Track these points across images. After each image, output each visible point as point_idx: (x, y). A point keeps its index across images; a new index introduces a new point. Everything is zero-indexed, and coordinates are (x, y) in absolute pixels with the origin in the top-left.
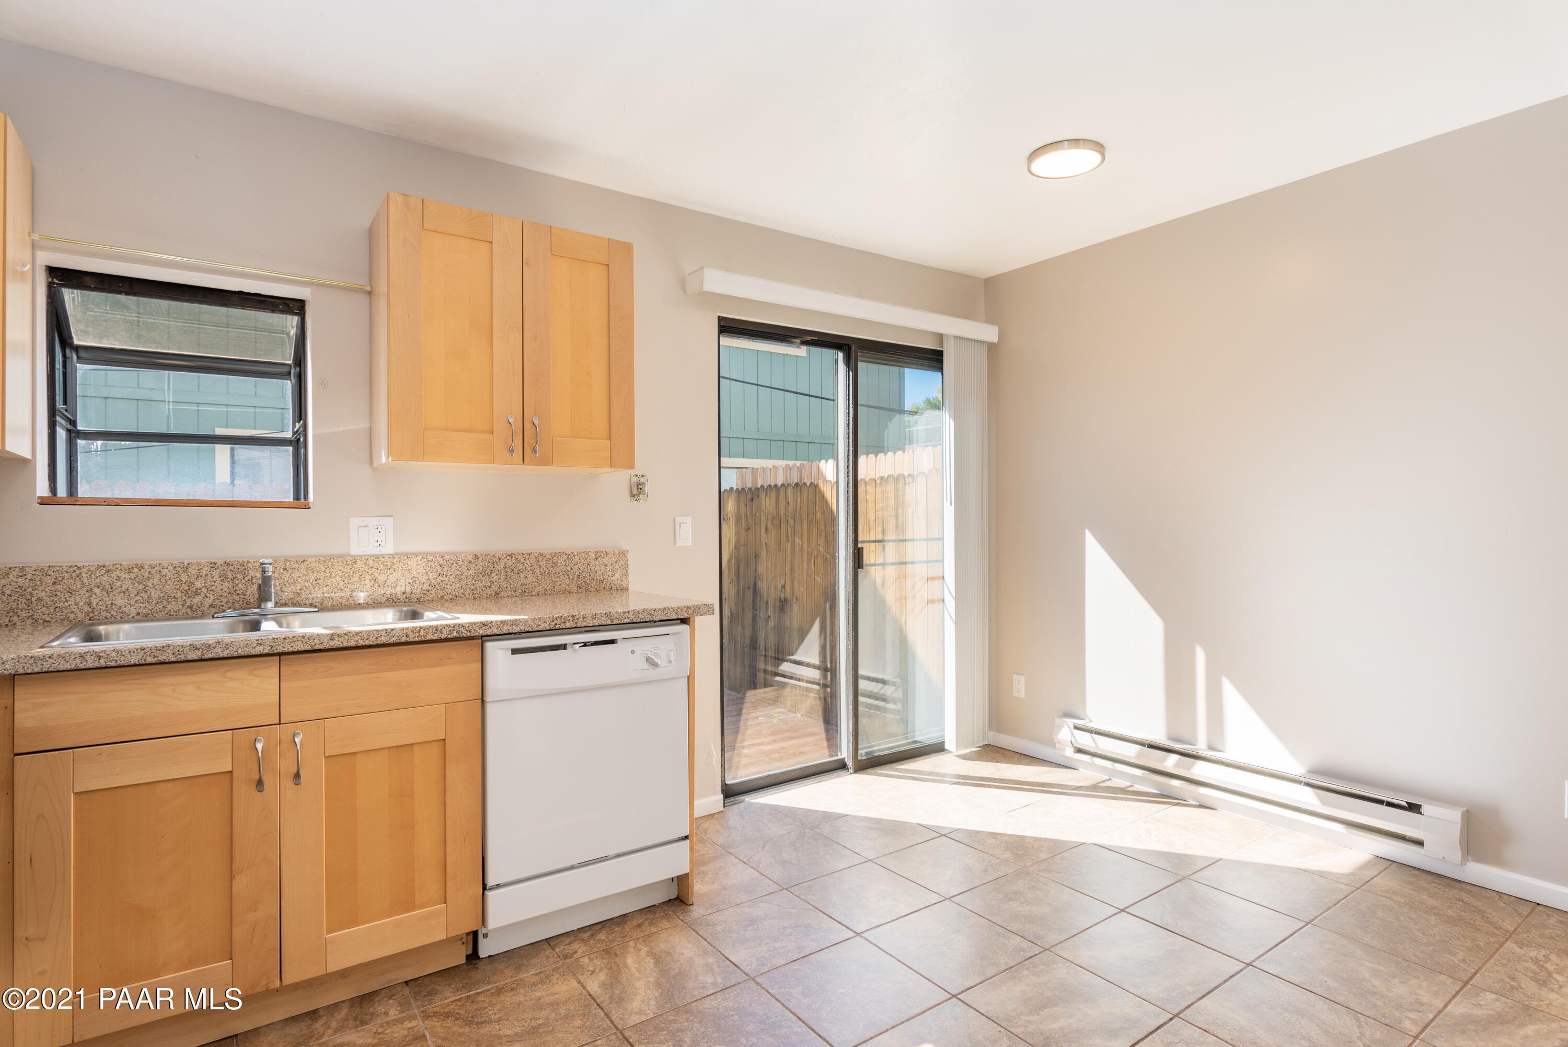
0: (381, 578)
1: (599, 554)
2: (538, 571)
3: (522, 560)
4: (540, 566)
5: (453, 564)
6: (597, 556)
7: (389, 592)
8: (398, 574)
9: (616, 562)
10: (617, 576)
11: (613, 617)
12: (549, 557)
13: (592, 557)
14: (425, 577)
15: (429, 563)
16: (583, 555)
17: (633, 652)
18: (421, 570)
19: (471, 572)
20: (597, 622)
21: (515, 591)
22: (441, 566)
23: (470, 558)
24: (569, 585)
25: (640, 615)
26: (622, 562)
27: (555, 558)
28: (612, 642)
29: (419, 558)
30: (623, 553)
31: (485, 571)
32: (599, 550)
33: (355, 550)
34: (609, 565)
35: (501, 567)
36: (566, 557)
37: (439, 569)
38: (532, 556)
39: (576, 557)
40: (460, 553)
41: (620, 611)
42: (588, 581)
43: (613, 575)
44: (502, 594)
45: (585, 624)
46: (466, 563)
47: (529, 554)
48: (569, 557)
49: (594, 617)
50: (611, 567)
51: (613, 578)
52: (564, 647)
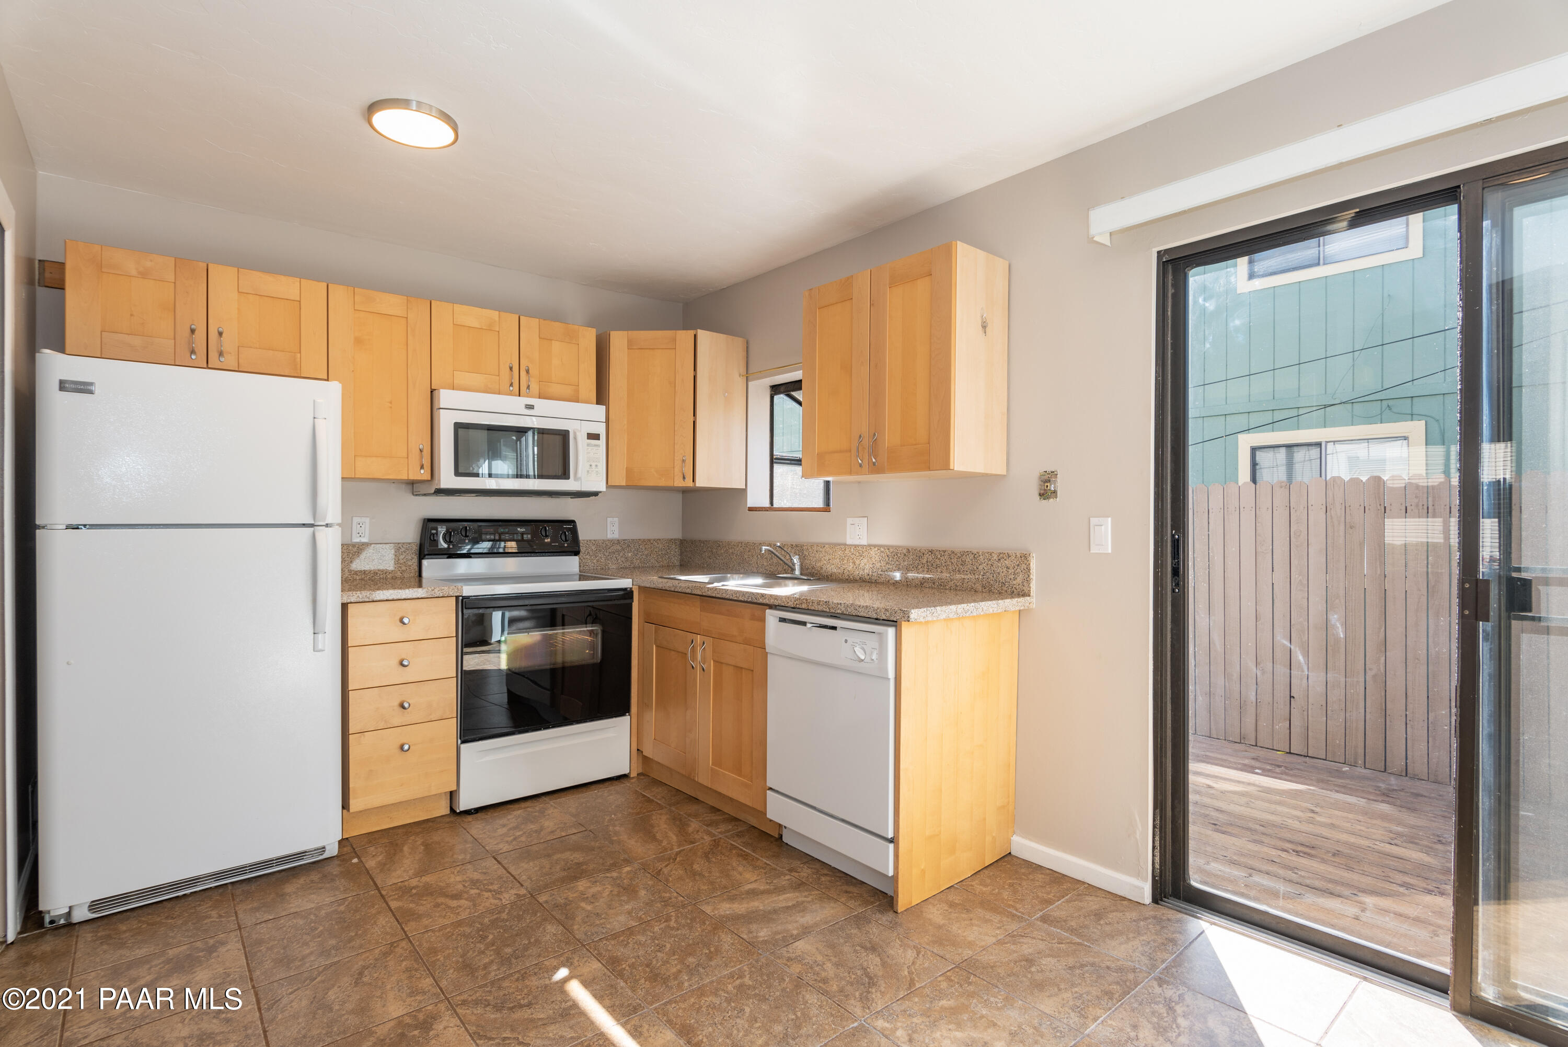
0: (857, 562)
1: (1001, 555)
2: (950, 568)
3: (939, 556)
4: (952, 563)
5: (894, 555)
6: (1000, 557)
7: (861, 573)
8: (865, 560)
9: (1018, 565)
10: (1019, 580)
11: (830, 607)
12: (959, 555)
13: (994, 558)
14: (879, 564)
15: (882, 554)
16: (987, 555)
17: (846, 641)
18: (877, 558)
19: (906, 563)
20: (820, 608)
21: (934, 583)
22: (888, 556)
23: (905, 551)
24: (975, 584)
25: (849, 609)
26: (1024, 566)
27: (964, 556)
28: (834, 628)
29: (876, 549)
30: (1025, 557)
31: (914, 563)
32: (1001, 551)
33: (849, 542)
34: (1011, 568)
35: (924, 561)
36: (973, 556)
37: (887, 559)
38: (946, 553)
39: (981, 557)
40: (899, 547)
41: (835, 601)
42: (992, 582)
43: (1015, 579)
44: (925, 584)
45: (813, 608)
46: (902, 556)
47: (944, 551)
48: (975, 556)
49: (819, 603)
50: (1013, 571)
51: (1015, 582)
52: (804, 624)
